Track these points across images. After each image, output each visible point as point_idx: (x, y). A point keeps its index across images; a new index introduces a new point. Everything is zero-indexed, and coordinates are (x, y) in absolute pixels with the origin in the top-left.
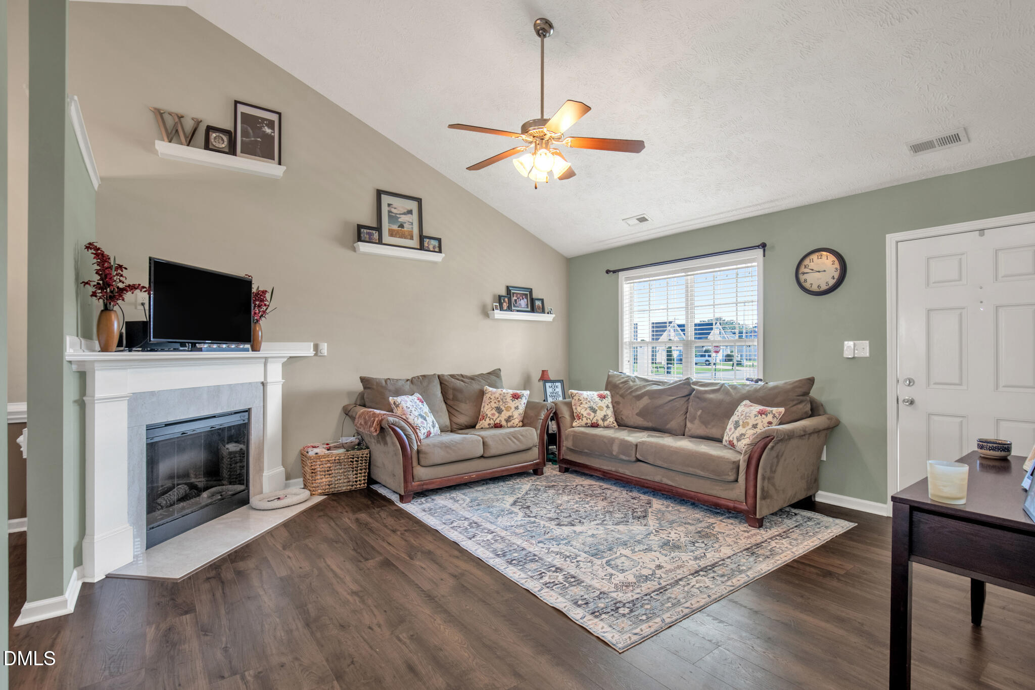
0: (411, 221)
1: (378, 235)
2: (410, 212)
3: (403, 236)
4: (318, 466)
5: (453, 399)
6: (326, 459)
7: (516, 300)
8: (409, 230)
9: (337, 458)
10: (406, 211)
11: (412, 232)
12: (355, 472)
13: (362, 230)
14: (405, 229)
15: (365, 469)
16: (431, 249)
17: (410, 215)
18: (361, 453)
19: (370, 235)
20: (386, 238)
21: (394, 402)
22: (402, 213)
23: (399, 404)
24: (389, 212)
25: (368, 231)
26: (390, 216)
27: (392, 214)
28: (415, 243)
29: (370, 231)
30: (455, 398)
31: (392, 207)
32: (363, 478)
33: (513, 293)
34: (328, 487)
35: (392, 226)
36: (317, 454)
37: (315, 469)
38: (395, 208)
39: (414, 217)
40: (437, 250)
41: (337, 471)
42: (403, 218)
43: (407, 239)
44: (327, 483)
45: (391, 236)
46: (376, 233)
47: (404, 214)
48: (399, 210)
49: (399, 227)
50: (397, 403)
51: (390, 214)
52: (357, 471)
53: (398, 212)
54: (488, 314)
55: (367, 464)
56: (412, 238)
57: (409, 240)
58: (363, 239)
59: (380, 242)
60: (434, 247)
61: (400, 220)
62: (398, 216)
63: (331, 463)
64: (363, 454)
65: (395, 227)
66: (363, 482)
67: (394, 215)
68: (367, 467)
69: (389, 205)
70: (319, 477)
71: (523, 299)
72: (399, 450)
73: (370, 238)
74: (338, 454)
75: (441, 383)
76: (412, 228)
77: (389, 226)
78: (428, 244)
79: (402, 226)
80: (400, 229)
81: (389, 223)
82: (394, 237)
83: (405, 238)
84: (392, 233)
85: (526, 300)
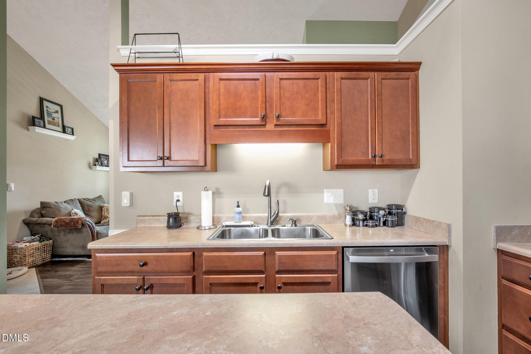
0: (58, 117)
1: (43, 123)
2: (57, 112)
3: (54, 125)
4: (27, 252)
5: (88, 211)
6: (32, 248)
7: (103, 161)
8: (57, 122)
9: (37, 246)
10: (55, 111)
11: (59, 123)
12: (46, 253)
13: (35, 119)
14: (55, 121)
15: (50, 251)
16: (69, 133)
17: (57, 113)
18: (49, 242)
19: (40, 122)
20: (47, 126)
21: (75, 212)
22: (53, 112)
23: (78, 213)
24: (47, 111)
25: (38, 120)
26: (47, 113)
27: (49, 112)
28: (60, 129)
29: (39, 120)
30: (89, 210)
31: (48, 108)
32: (49, 256)
33: (102, 157)
34: (32, 263)
35: (49, 119)
36: (26, 246)
37: (25, 255)
38: (50, 109)
39: (59, 115)
40: (71, 133)
41: (37, 253)
42: (54, 115)
43: (57, 126)
44: (32, 261)
45: (49, 124)
46: (42, 122)
47: (54, 112)
48: (52, 110)
49: (52, 120)
50: (77, 213)
51: (48, 112)
52: (46, 252)
53: (52, 111)
54: (91, 167)
55: (52, 248)
56: (59, 126)
57: (57, 127)
58: (36, 124)
59: (44, 127)
60: (70, 132)
61: (53, 116)
62: (52, 113)
63: (34, 250)
64: (50, 243)
65: (50, 119)
66: (49, 258)
67: (50, 113)
68: (52, 249)
69: (47, 107)
70: (27, 258)
71: (106, 160)
72: (90, 234)
73: (39, 124)
74: (38, 244)
75: (80, 203)
76: (59, 121)
77: (47, 118)
78: (67, 130)
79: (53, 119)
80: (53, 120)
81: (47, 117)
82: (51, 125)
83: (56, 126)
84: (49, 123)
85: (107, 161)
